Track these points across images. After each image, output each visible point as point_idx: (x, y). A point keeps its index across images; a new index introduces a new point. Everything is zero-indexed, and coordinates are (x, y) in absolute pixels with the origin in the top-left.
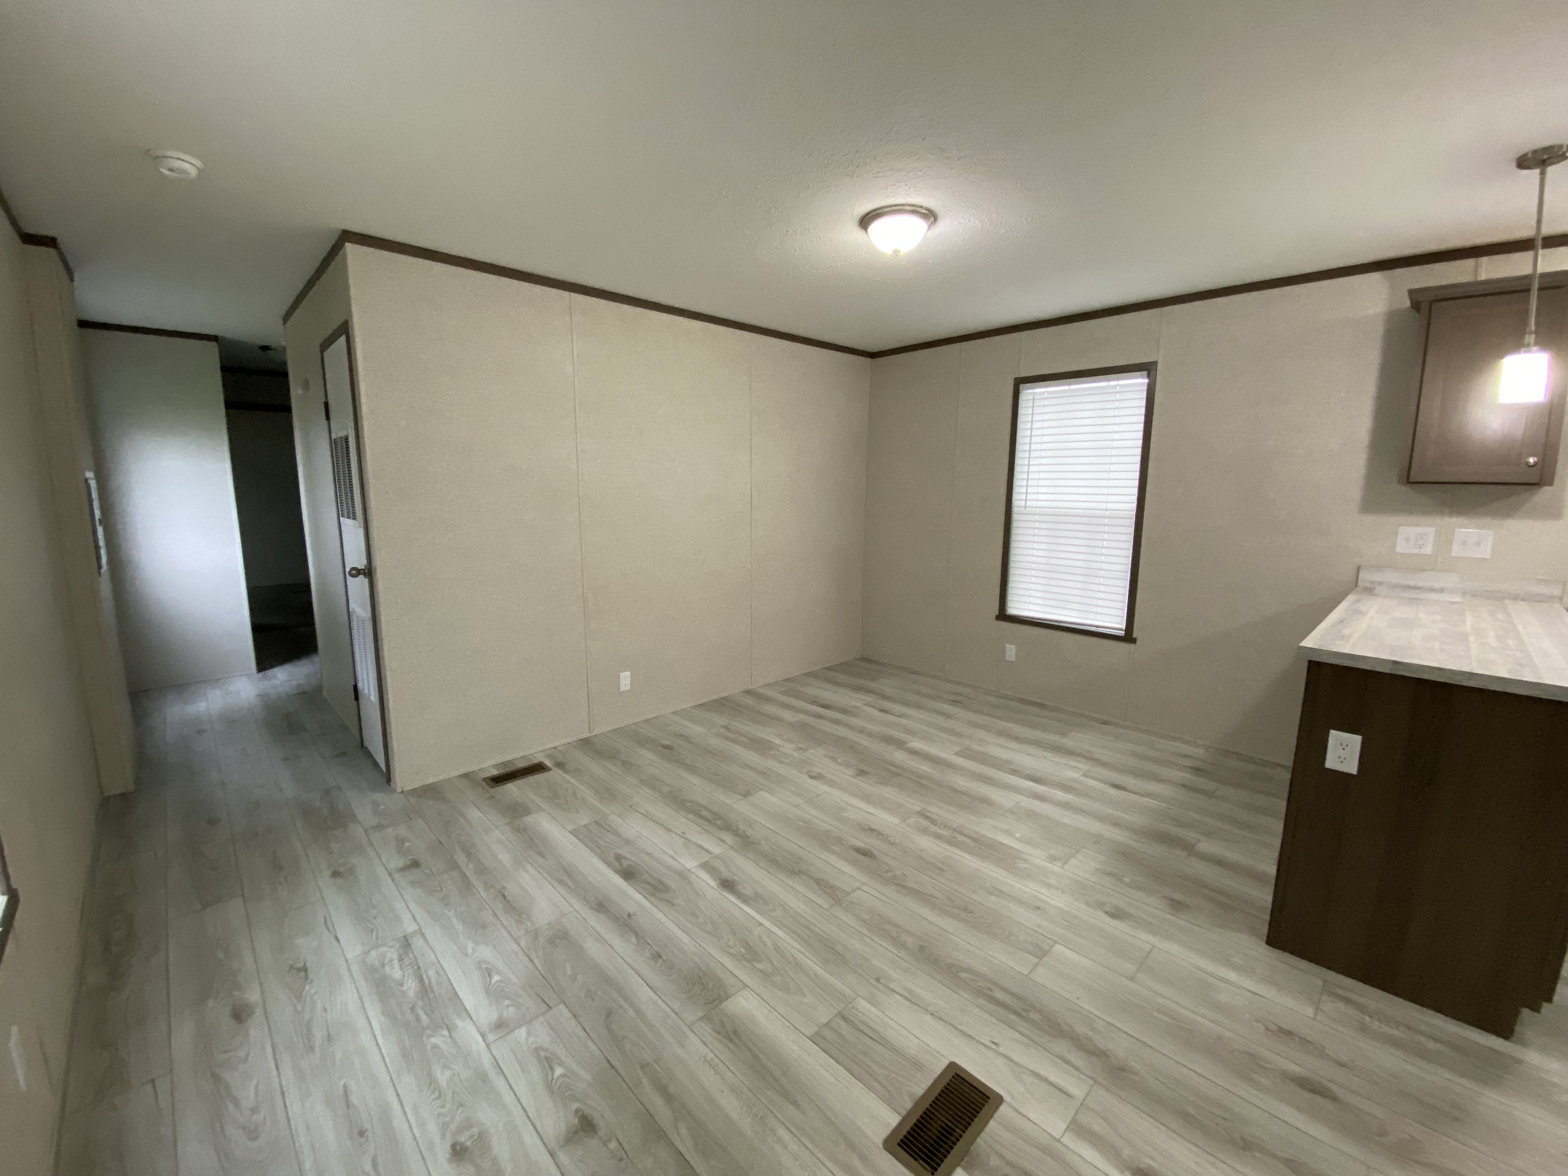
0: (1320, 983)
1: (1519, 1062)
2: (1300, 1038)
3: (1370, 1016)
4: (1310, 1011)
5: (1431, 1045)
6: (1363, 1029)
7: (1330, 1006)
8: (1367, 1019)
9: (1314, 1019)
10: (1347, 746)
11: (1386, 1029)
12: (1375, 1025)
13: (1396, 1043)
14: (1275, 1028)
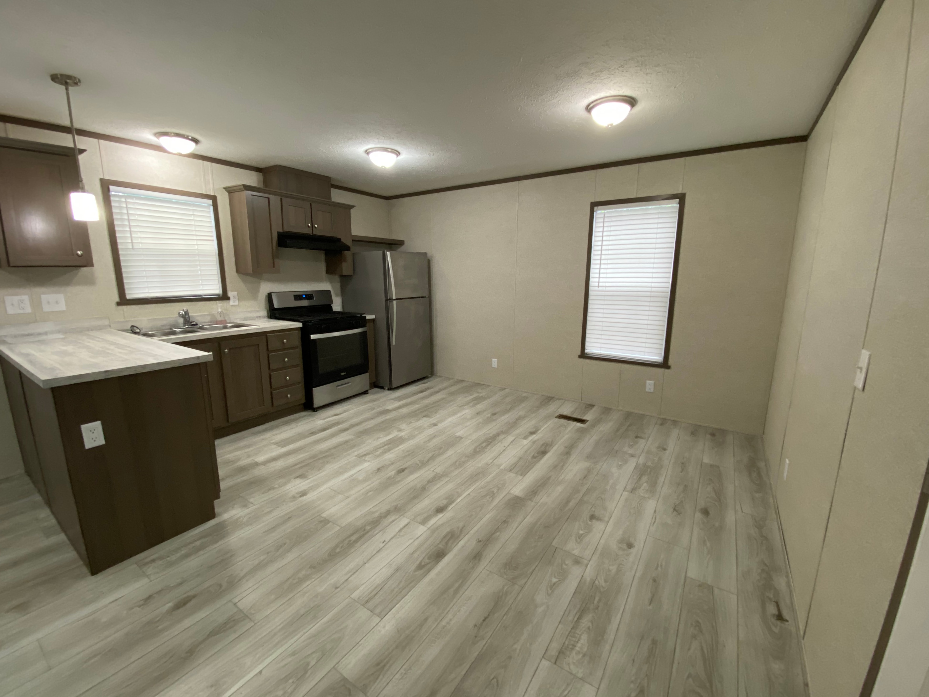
0: (135, 566)
1: (225, 521)
2: (155, 594)
3: (168, 557)
4: (145, 580)
5: (198, 543)
6: (171, 564)
7: (150, 570)
8: (168, 558)
9: (151, 581)
10: (94, 430)
11: (178, 555)
12: (173, 558)
13: (187, 556)
14: (142, 602)
